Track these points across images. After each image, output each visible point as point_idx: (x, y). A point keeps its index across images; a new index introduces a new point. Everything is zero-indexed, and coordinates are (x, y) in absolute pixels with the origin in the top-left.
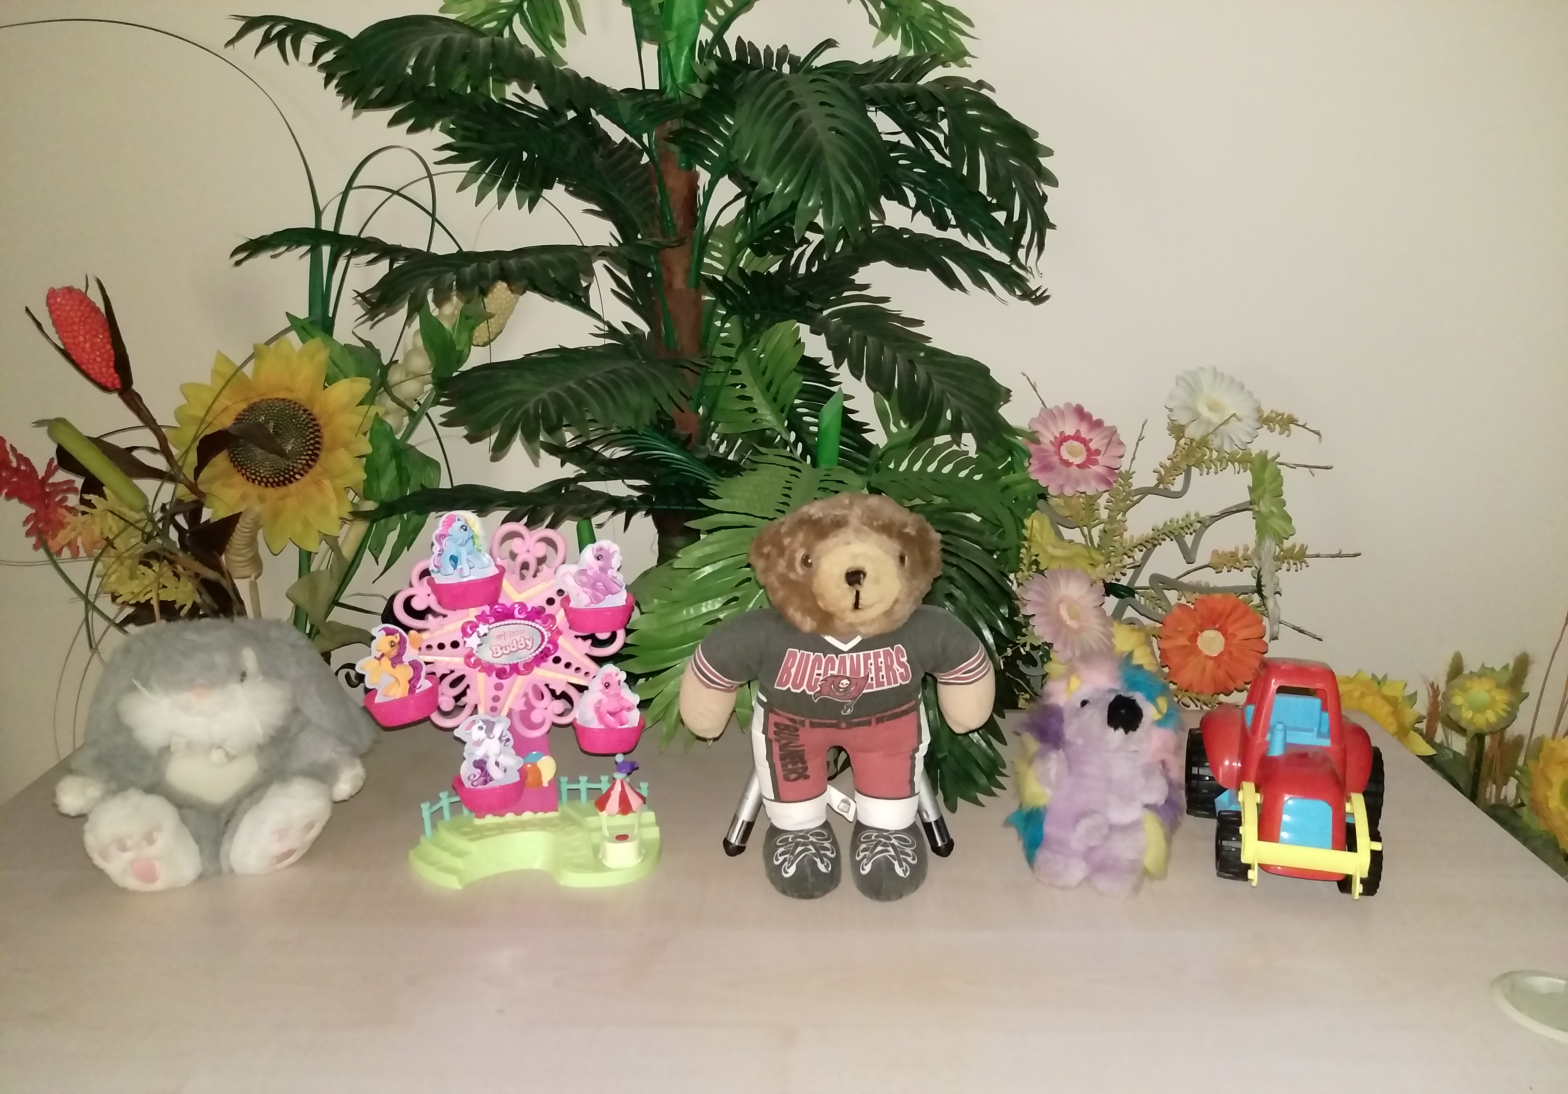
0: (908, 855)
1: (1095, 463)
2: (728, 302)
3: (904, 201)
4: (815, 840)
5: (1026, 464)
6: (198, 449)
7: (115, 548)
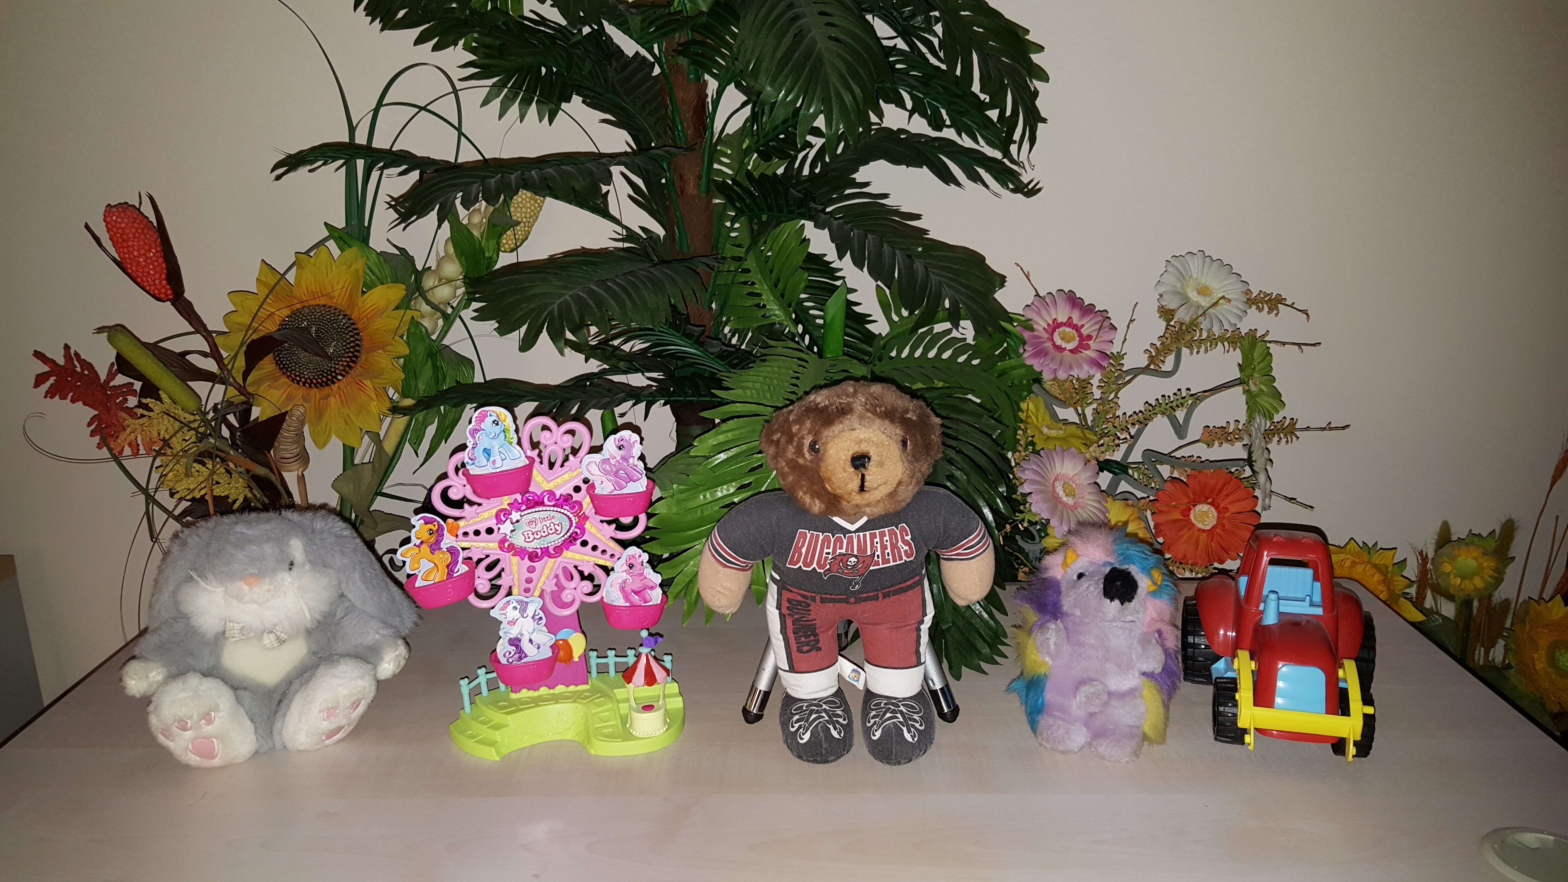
0: (916, 721)
1: (1088, 347)
2: (738, 205)
3: (901, 104)
4: (828, 708)
5: (1021, 351)
6: (246, 353)
7: (172, 448)
